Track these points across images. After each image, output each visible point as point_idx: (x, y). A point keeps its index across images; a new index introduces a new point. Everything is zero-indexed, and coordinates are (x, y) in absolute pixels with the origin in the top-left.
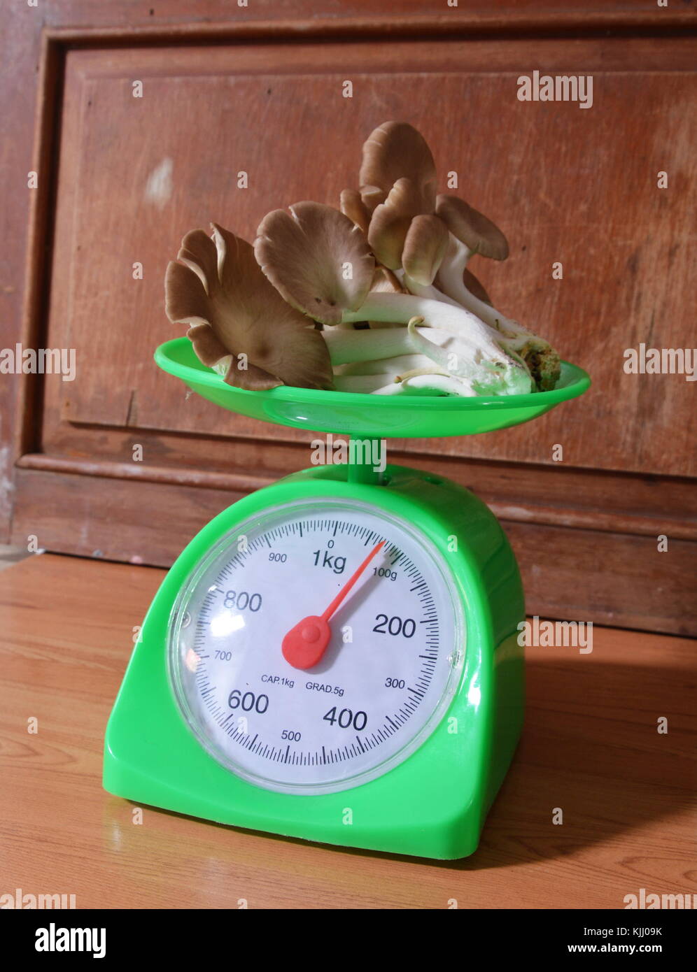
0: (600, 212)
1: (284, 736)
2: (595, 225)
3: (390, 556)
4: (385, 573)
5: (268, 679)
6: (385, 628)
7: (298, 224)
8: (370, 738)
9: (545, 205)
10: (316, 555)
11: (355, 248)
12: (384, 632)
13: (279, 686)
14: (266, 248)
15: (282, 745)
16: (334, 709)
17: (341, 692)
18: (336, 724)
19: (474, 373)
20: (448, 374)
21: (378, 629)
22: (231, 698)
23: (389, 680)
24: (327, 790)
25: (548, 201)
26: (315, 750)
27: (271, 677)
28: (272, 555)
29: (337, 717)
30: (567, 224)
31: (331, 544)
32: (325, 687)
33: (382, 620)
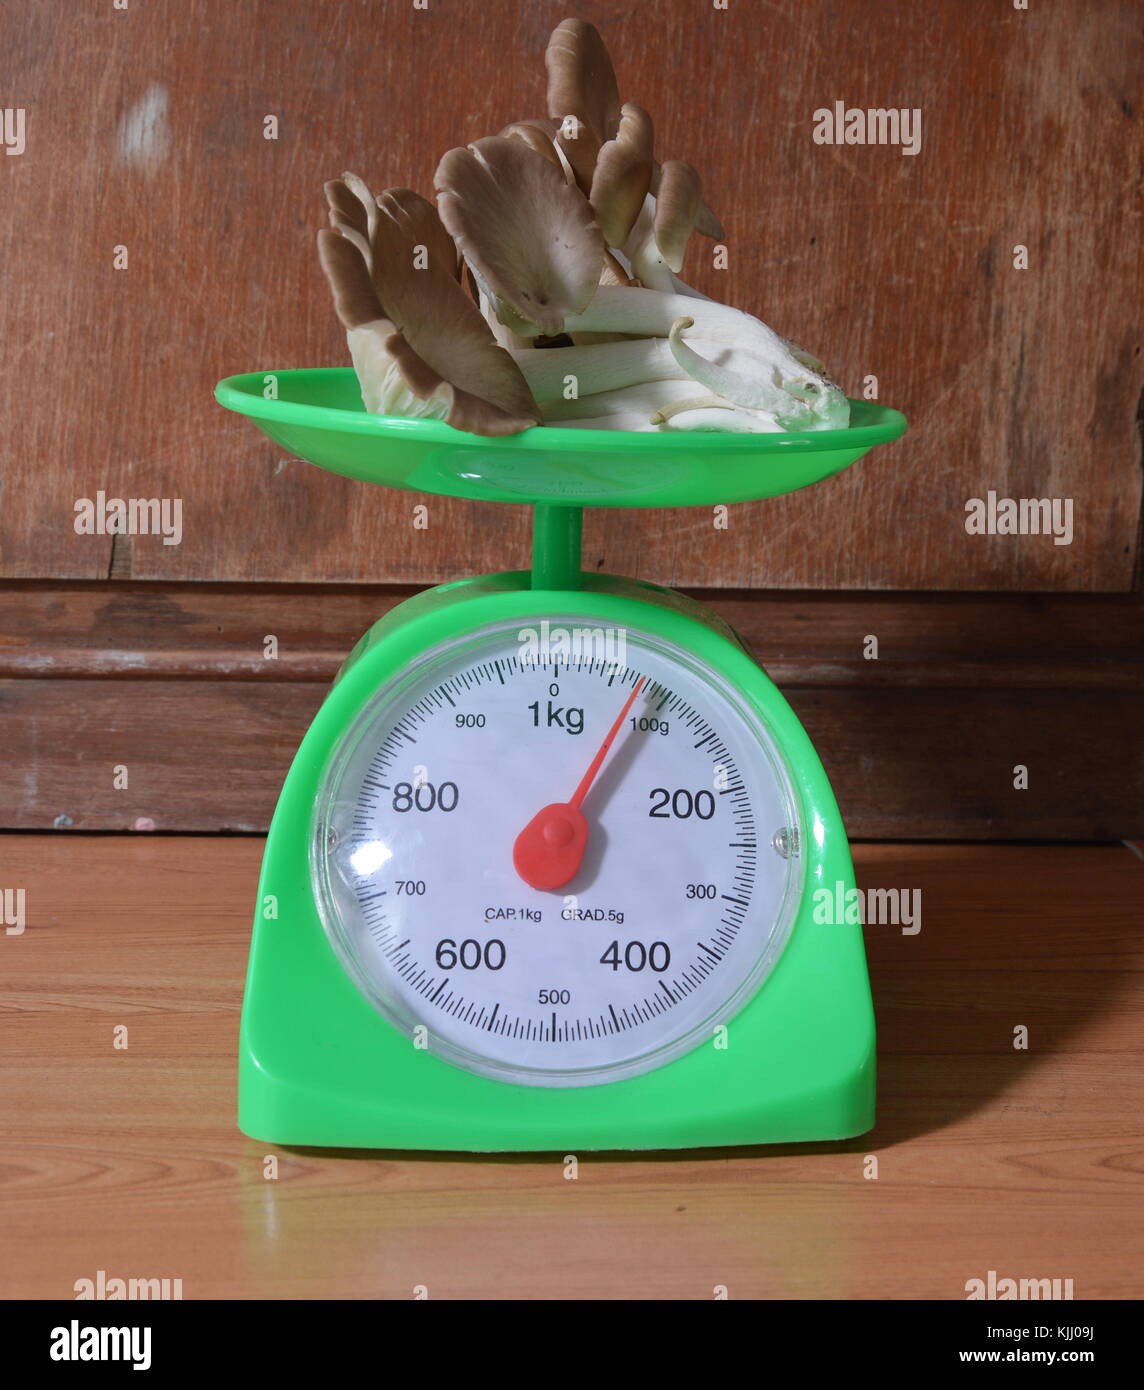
0: (931, 181)
1: (543, 999)
2: (924, 202)
3: (653, 697)
4: (649, 725)
5: (496, 914)
6: (668, 809)
7: (489, 172)
8: (681, 980)
9: (843, 170)
10: (533, 710)
11: (575, 212)
12: (667, 816)
13: (517, 923)
14: (458, 208)
15: (542, 1015)
16: (615, 945)
17: (620, 917)
18: (622, 966)
19: (774, 401)
20: (731, 405)
21: (656, 812)
22: (439, 955)
23: (691, 888)
24: (636, 1068)
25: (846, 163)
26: (598, 1012)
27: (501, 910)
28: (460, 719)
29: (621, 956)
30: (880, 200)
31: (554, 691)
32: (593, 913)
33: (660, 797)
